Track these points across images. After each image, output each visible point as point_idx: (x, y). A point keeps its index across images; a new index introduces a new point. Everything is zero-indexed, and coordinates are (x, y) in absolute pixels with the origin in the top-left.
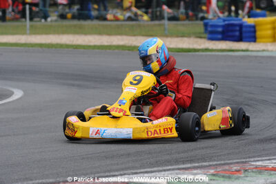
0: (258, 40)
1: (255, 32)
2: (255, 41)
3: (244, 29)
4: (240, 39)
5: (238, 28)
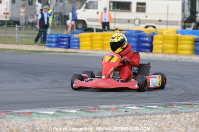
0: (81, 48)
1: (79, 42)
2: (79, 48)
3: (71, 40)
4: (69, 47)
5: (67, 39)
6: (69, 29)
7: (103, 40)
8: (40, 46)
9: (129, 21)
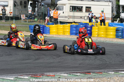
6: (46, 22)
7: (64, 29)
8: (27, 32)
9: (81, 17)
